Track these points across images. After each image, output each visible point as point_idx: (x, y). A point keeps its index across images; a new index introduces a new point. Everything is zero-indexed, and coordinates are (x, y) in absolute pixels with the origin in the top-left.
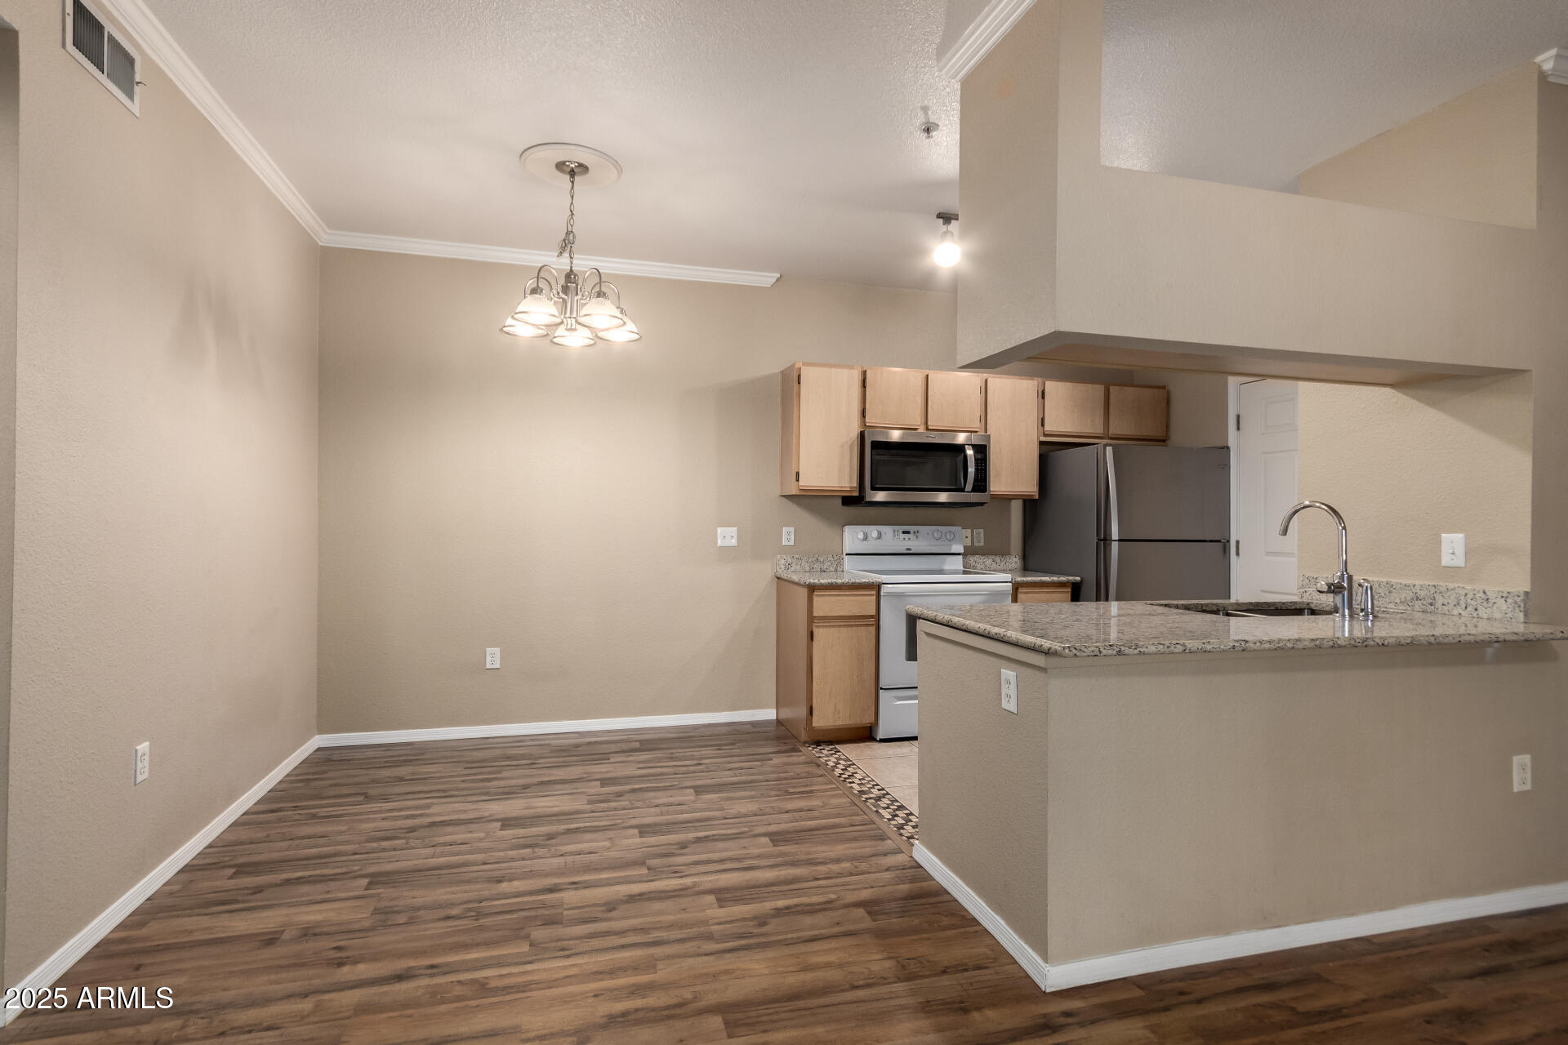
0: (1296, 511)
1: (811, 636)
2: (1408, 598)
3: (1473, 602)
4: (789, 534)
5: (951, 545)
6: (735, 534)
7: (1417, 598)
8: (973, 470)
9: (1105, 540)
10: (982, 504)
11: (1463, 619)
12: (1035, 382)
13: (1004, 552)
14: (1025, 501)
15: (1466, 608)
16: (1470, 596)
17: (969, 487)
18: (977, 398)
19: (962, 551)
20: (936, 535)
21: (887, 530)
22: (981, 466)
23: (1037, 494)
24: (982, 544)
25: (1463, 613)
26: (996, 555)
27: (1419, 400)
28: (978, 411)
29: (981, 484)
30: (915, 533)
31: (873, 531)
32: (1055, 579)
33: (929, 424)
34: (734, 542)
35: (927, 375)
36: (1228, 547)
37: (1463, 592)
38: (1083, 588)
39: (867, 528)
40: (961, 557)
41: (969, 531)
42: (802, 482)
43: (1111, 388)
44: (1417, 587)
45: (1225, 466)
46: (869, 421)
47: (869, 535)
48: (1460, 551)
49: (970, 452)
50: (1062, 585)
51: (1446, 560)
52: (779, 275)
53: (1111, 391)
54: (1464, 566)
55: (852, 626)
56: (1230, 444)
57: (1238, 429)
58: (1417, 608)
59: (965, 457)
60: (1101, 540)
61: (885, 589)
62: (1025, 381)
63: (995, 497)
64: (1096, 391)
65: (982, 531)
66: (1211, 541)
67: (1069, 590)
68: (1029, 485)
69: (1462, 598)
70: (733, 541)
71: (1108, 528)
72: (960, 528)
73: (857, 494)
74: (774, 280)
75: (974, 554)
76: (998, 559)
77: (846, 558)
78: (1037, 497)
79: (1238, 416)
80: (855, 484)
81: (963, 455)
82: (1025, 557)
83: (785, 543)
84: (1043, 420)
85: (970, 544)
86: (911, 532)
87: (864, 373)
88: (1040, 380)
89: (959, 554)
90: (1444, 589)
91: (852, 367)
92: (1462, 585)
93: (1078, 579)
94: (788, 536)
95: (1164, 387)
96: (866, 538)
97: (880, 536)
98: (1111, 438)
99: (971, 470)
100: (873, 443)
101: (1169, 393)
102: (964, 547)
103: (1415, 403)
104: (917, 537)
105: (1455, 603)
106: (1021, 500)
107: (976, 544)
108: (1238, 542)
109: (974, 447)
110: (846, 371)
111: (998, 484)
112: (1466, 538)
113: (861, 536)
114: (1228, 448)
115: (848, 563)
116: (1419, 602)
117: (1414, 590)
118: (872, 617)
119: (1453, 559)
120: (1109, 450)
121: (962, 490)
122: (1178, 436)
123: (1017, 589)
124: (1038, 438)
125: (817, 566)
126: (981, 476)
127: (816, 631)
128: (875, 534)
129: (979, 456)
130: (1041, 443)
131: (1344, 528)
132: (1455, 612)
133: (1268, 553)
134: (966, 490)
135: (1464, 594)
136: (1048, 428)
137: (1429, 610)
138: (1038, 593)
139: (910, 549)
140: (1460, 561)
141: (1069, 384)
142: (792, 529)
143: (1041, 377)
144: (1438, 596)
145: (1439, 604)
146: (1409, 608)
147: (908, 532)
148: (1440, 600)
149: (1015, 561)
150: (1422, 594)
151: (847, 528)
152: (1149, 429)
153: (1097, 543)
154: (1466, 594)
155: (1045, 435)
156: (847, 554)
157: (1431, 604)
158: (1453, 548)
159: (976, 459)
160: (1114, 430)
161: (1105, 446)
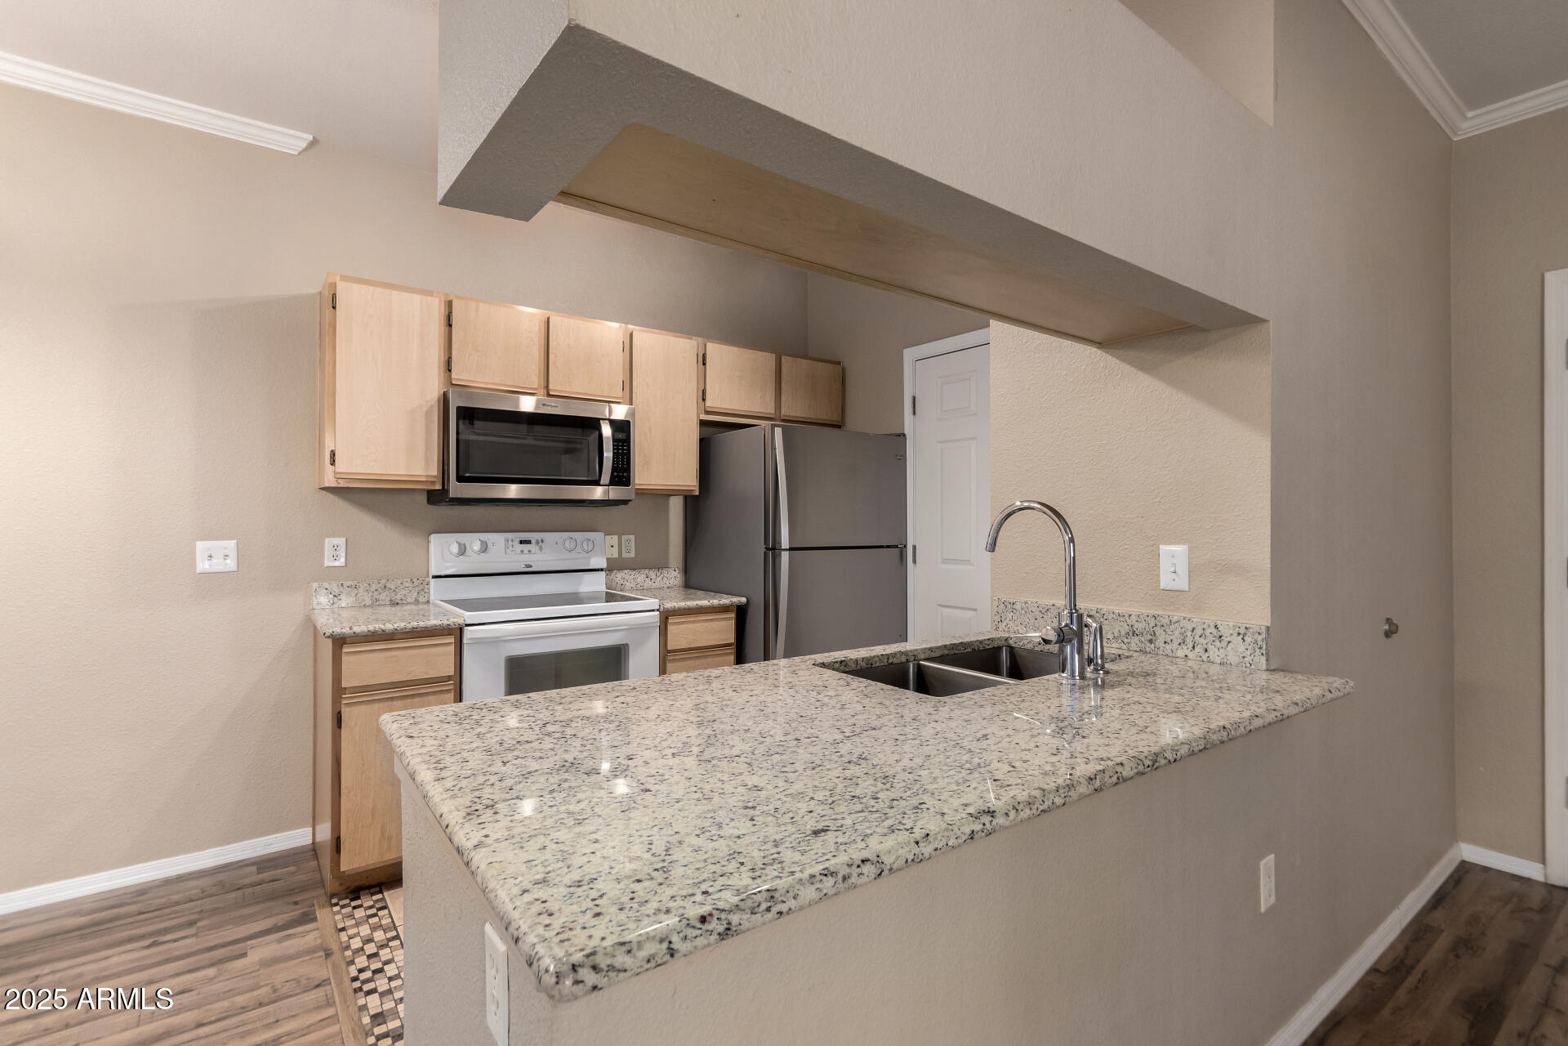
0: (1009, 515)
1: (338, 720)
2: (1123, 633)
3: (1202, 640)
4: (336, 547)
5: (590, 558)
6: (233, 553)
7: (1134, 633)
8: (611, 455)
9: (773, 549)
10: (625, 502)
11: (1190, 663)
12: (694, 343)
13: (661, 566)
14: (686, 497)
15: (1194, 647)
16: (1199, 631)
17: (606, 478)
18: (618, 359)
19: (604, 566)
20: (567, 543)
21: (497, 540)
22: (623, 450)
23: (697, 489)
24: (632, 555)
25: (1191, 655)
26: (650, 569)
27: (1131, 363)
28: (619, 375)
29: (622, 476)
30: (537, 542)
31: (474, 541)
32: (716, 602)
33: (551, 387)
34: (231, 564)
35: (548, 319)
36: (904, 554)
37: (1189, 626)
38: (749, 611)
39: (464, 538)
40: (603, 573)
41: (616, 537)
42: (341, 466)
43: (783, 357)
44: (1134, 618)
45: (902, 457)
46: (458, 376)
47: (468, 547)
48: (1183, 569)
49: (607, 431)
50: (724, 609)
51: (1166, 581)
52: (310, 138)
53: (783, 361)
54: (1187, 589)
55: (413, 696)
56: (907, 431)
57: (914, 413)
58: (1133, 646)
59: (601, 436)
60: (771, 549)
61: (469, 633)
62: (681, 340)
63: (641, 493)
64: (767, 360)
65: (632, 537)
66: (888, 547)
67: (733, 615)
68: (689, 479)
69: (1189, 634)
70: (228, 561)
71: (777, 530)
72: (602, 534)
73: (438, 487)
74: (304, 145)
75: (621, 569)
76: (652, 574)
77: (432, 581)
78: (697, 493)
79: (914, 398)
80: (434, 470)
81: (597, 433)
82: (686, 570)
83: (328, 562)
84: (704, 392)
85: (616, 555)
86: (533, 541)
87: (450, 304)
88: (700, 340)
89: (602, 570)
90: (1166, 621)
91: (428, 293)
92: (1189, 616)
93: (744, 600)
94: (334, 554)
95: (839, 363)
96: (463, 551)
97: (485, 548)
98: (784, 421)
99: (608, 454)
100: (459, 408)
101: (844, 370)
102: (608, 559)
103: (1126, 367)
104: (541, 549)
105: (1180, 641)
106: (682, 497)
107: (625, 555)
108: (914, 547)
109: (613, 423)
110: (417, 298)
111: (645, 475)
112: (1190, 550)
113: (455, 549)
114: (904, 435)
115: (437, 590)
116: (1136, 638)
117: (1129, 622)
118: (449, 678)
119: (1174, 580)
120: (778, 431)
121: (597, 483)
122: (854, 421)
123: (667, 618)
124: (698, 416)
125: (384, 597)
126: (623, 464)
127: (345, 711)
128: (477, 546)
129: (620, 436)
130: (703, 423)
131: (1072, 540)
132: (1180, 653)
133: (946, 561)
134: (602, 482)
135: (1191, 629)
136: (709, 403)
137: (1148, 650)
138: (694, 622)
139: (530, 566)
140: (1182, 583)
141: (736, 349)
142: (341, 541)
143: (701, 336)
144: (1159, 631)
145: (1160, 643)
146: (1124, 647)
147: (529, 542)
148: (1161, 636)
149: (674, 576)
150: (1139, 627)
151: (433, 537)
152: (824, 413)
153: (765, 552)
154: (1194, 629)
155: (707, 413)
156: (434, 577)
157: (1151, 641)
158: (1174, 564)
159: (615, 440)
160: (788, 410)
161: (773, 427)
